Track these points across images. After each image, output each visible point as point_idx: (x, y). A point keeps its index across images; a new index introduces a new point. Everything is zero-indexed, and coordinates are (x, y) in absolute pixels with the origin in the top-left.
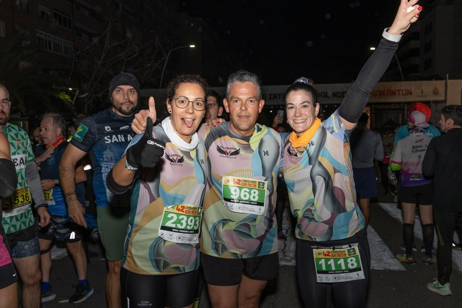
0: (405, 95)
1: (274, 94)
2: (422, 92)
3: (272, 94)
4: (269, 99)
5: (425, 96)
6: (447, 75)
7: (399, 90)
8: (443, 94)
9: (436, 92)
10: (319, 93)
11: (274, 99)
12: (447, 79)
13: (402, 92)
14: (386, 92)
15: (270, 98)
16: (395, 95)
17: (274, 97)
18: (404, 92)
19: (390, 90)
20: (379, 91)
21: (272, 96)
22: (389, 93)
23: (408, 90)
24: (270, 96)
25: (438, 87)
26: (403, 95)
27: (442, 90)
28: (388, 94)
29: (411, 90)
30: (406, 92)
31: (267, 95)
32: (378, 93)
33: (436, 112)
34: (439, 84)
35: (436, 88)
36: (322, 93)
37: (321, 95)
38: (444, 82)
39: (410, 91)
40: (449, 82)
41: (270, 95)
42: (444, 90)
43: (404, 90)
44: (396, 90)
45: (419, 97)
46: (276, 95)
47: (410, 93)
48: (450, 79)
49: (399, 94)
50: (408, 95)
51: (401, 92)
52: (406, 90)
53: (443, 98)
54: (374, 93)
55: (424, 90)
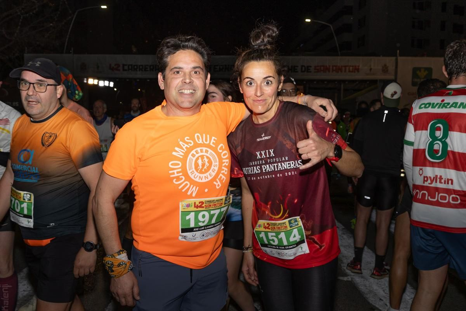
0: (352, 72)
2: (371, 69)
5: (374, 75)
6: (398, 51)
7: (345, 66)
8: (393, 73)
9: (385, 70)
12: (398, 55)
13: (349, 69)
14: (331, 67)
16: (341, 71)
18: (351, 68)
19: (336, 66)
20: (323, 66)
22: (334, 68)
23: (355, 66)
25: (388, 65)
26: (349, 71)
27: (391, 68)
28: (333, 70)
29: (359, 66)
30: (353, 69)
32: (322, 68)
34: (389, 61)
35: (385, 65)
38: (394, 58)
39: (357, 67)
40: (400, 58)
42: (394, 68)
43: (351, 66)
44: (342, 66)
45: (368, 74)
47: (357, 69)
48: (400, 55)
49: (345, 71)
50: (355, 72)
51: (347, 68)
52: (353, 66)
54: (317, 68)
55: (372, 67)
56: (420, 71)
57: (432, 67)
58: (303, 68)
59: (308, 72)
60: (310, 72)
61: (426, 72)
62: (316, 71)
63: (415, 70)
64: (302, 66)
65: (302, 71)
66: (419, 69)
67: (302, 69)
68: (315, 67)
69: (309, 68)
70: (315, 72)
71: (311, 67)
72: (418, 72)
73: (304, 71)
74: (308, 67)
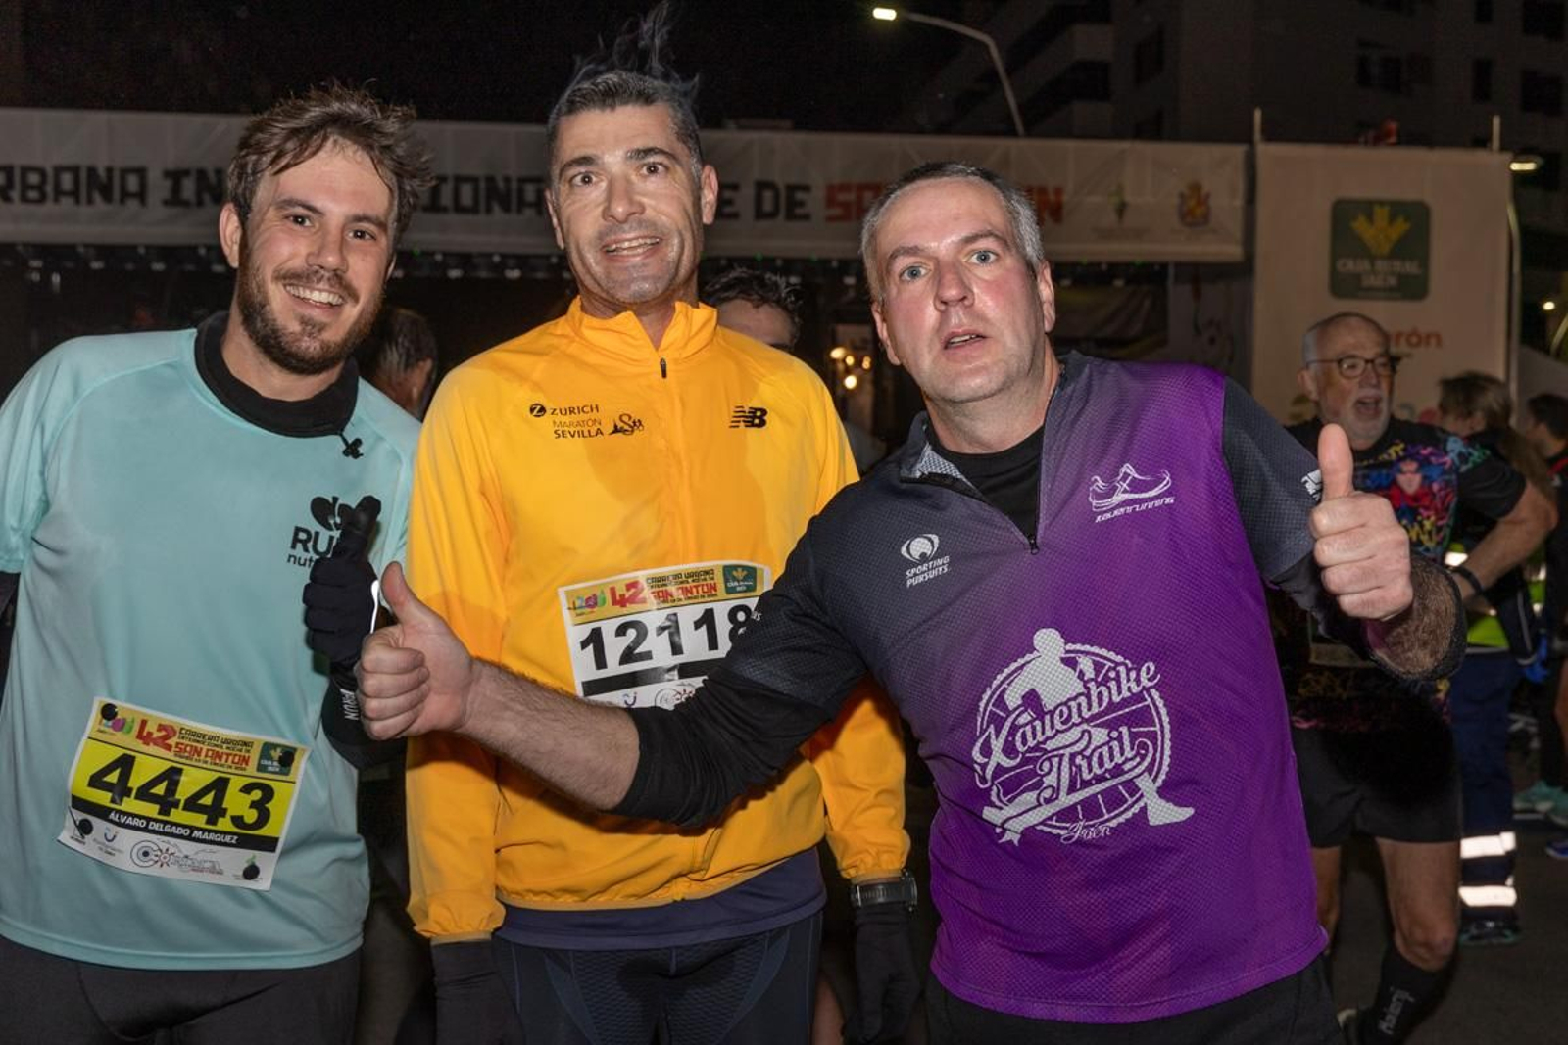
1: (201, 174)
2: (1122, 209)
3: (186, 173)
4: (166, 203)
5: (1138, 234)
6: (1258, 114)
8: (1236, 227)
9: (1194, 211)
10: (507, 180)
11: (200, 203)
12: (1257, 136)
15: (175, 199)
17: (199, 194)
21: (189, 188)
23: (1042, 192)
24: (176, 189)
25: (1206, 187)
27: (1226, 203)
29: (1059, 191)
31: (154, 176)
33: (1197, 331)
34: (1215, 165)
35: (1196, 188)
36: (523, 181)
37: (521, 192)
38: (1238, 151)
39: (1051, 198)
40: (1266, 152)
41: (176, 176)
42: (1239, 201)
45: (1106, 235)
46: (212, 178)
47: (1049, 209)
48: (1272, 135)
53: (1233, 251)
54: (842, 197)
55: (1128, 198)
56: (1370, 218)
57: (1428, 199)
58: (768, 195)
59: (791, 216)
60: (806, 217)
61: (1401, 227)
62: (836, 211)
63: (1343, 213)
64: (761, 186)
65: (760, 214)
66: (1367, 207)
67: (759, 200)
68: (832, 191)
69: (800, 195)
70: (831, 219)
71: (806, 188)
72: (1360, 225)
73: (773, 215)
74: (792, 189)
